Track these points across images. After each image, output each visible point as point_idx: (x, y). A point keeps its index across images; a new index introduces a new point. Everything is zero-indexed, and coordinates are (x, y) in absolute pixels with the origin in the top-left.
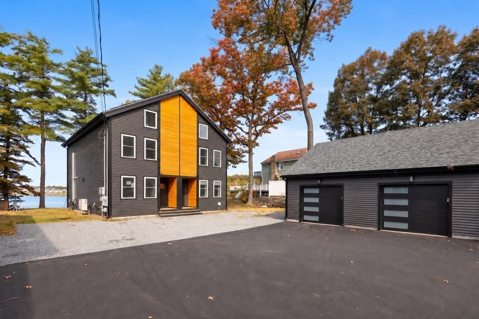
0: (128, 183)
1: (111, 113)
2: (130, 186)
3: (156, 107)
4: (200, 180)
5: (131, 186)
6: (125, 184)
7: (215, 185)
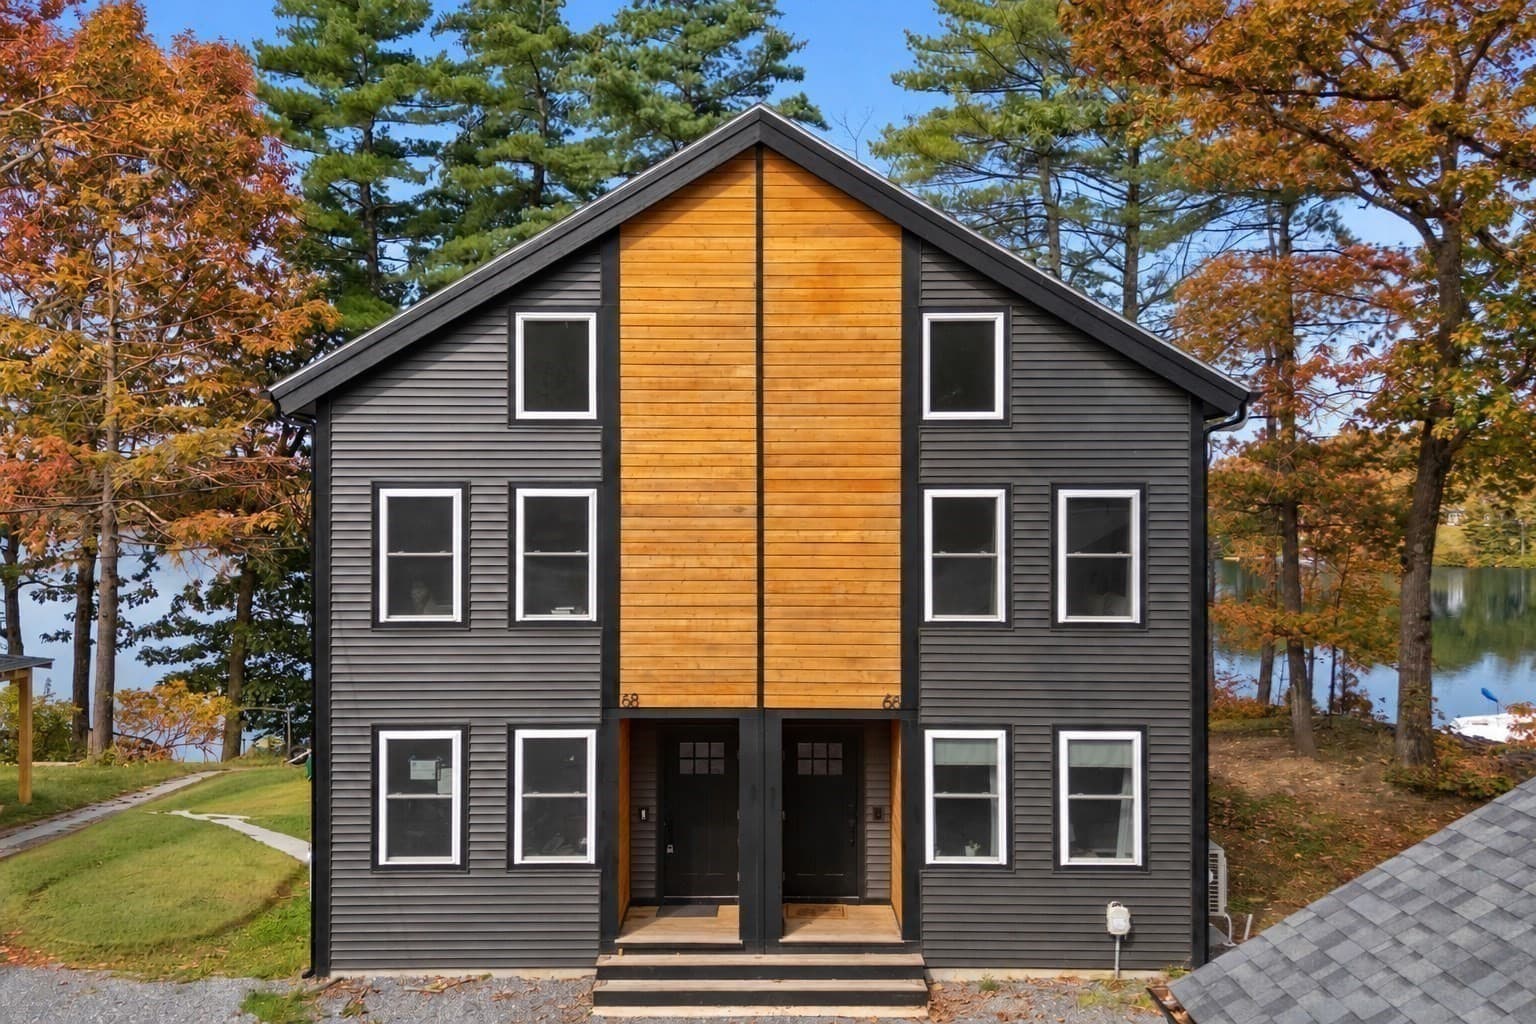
0: (421, 770)
1: (315, 383)
2: (431, 786)
3: (588, 283)
4: (930, 735)
5: (434, 790)
6: (399, 779)
7: (1075, 764)
